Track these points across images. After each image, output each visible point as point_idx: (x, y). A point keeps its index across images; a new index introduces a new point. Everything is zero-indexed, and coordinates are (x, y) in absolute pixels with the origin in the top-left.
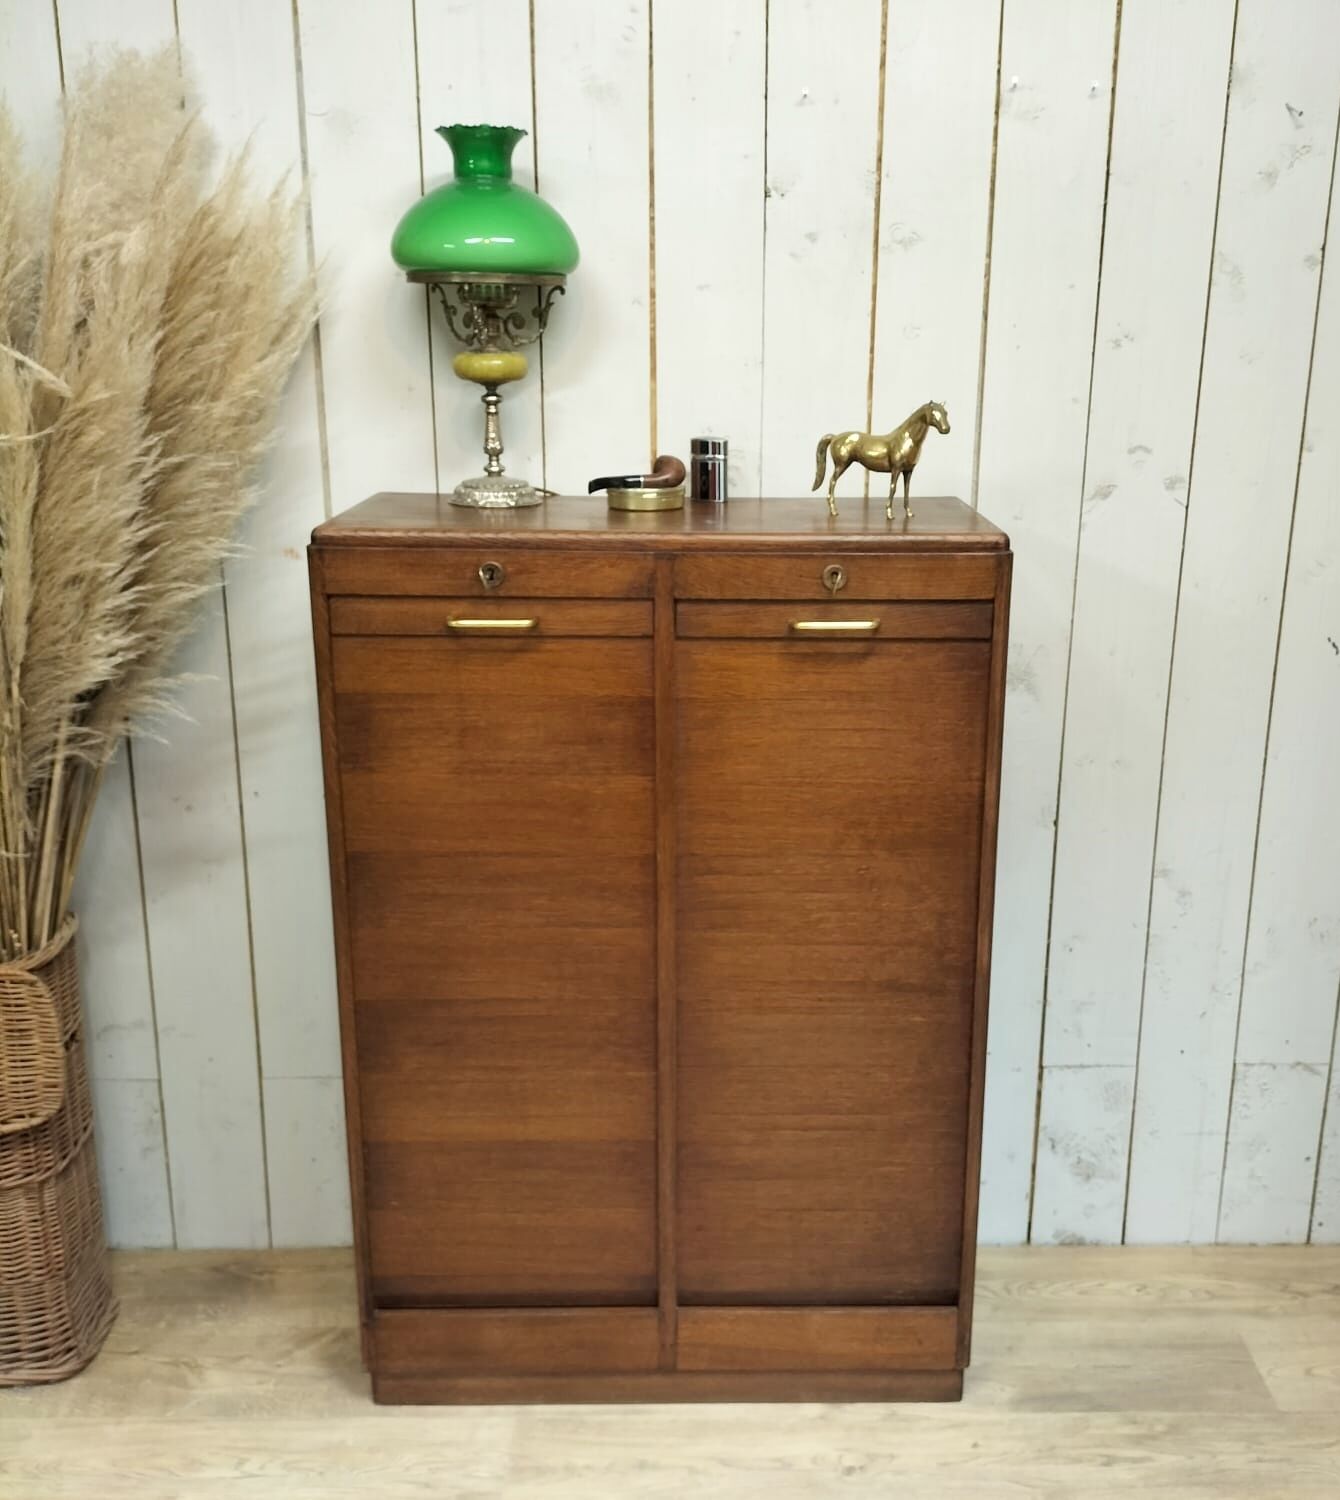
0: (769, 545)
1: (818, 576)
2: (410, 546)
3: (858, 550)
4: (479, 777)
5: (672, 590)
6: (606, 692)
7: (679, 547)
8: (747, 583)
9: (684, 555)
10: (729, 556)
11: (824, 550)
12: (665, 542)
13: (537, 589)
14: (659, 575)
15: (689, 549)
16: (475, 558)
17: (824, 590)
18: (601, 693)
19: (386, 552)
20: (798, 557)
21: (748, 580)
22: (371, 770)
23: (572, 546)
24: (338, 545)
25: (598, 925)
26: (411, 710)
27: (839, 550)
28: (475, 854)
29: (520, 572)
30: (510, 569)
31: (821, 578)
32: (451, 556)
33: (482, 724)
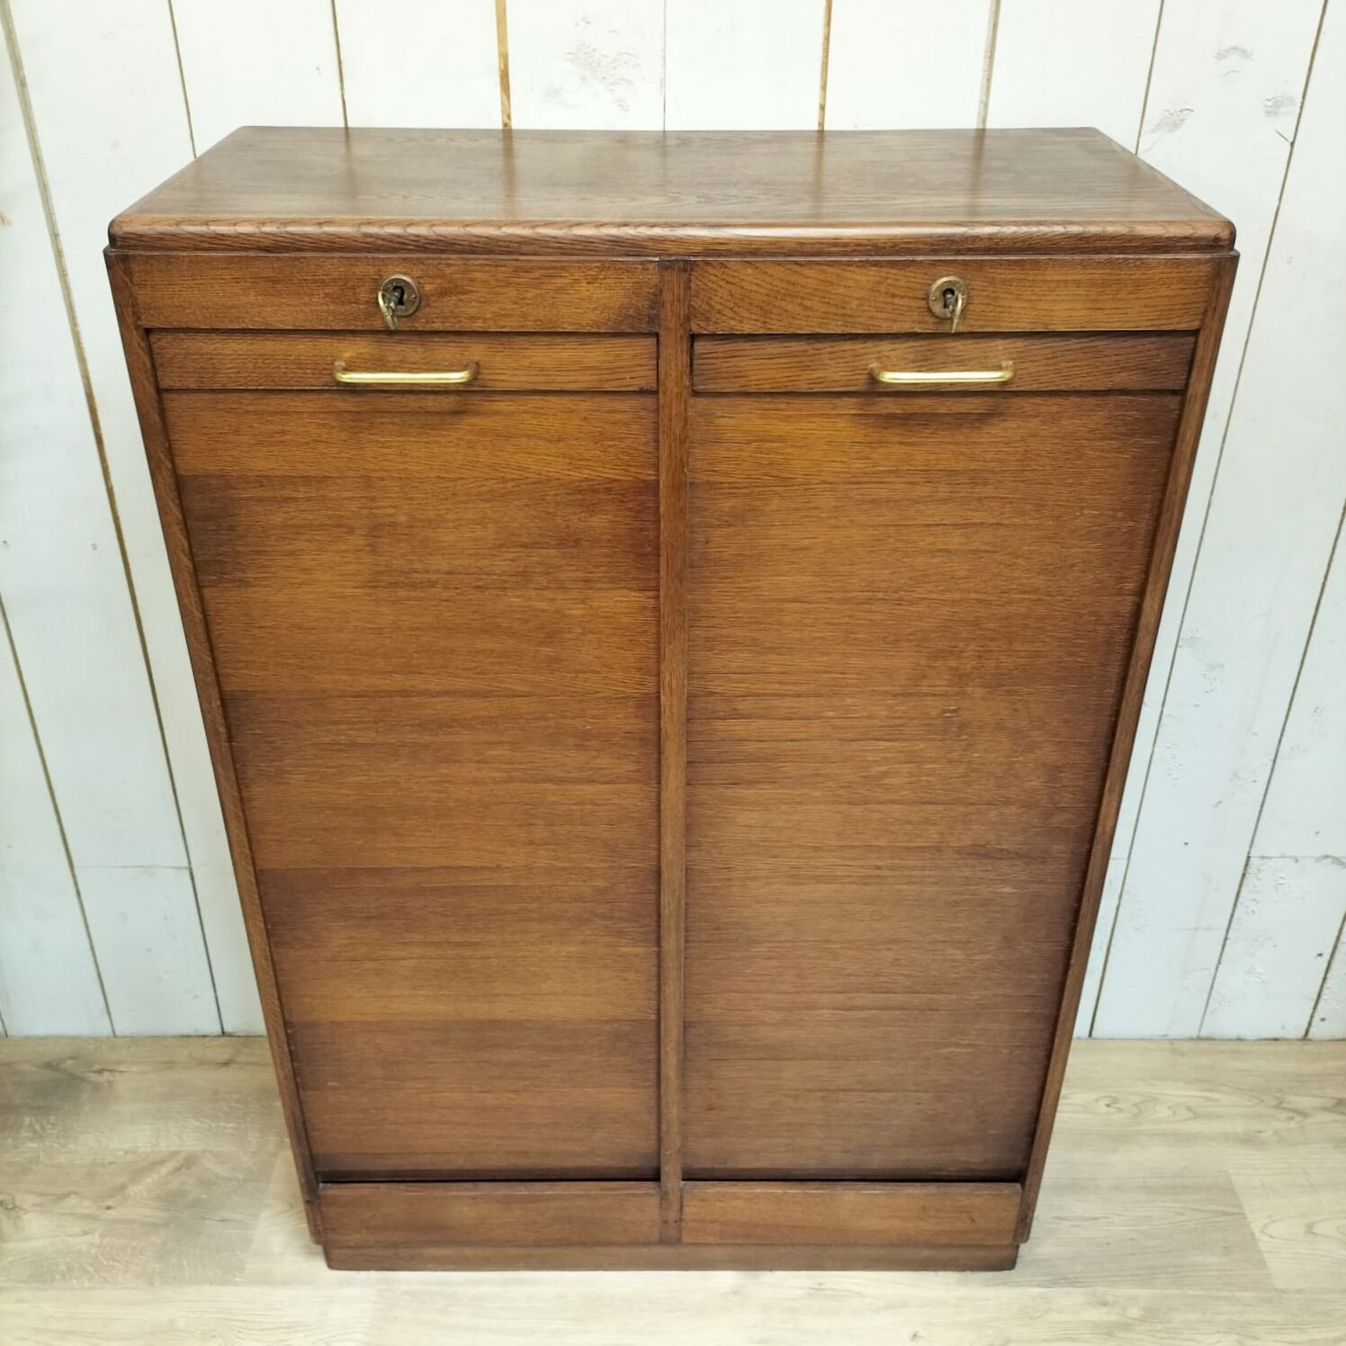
0: (846, 245)
1: (920, 294)
2: (267, 249)
3: (988, 251)
4: (402, 593)
5: (688, 319)
6: (585, 474)
7: (698, 249)
8: (806, 308)
9: (707, 263)
10: (779, 264)
11: (935, 252)
12: (679, 241)
13: (472, 318)
14: (667, 296)
15: (719, 253)
16: (372, 270)
17: (932, 320)
18: (576, 475)
19: (230, 260)
20: (893, 264)
21: (808, 303)
22: (244, 583)
23: (525, 249)
24: (154, 248)
25: (578, 781)
26: (295, 499)
27: (958, 252)
28: (405, 693)
29: (444, 293)
30: (428, 287)
31: (926, 298)
32: (332, 266)
33: (402, 519)
